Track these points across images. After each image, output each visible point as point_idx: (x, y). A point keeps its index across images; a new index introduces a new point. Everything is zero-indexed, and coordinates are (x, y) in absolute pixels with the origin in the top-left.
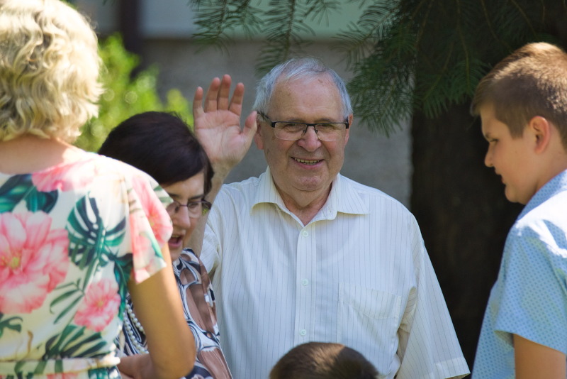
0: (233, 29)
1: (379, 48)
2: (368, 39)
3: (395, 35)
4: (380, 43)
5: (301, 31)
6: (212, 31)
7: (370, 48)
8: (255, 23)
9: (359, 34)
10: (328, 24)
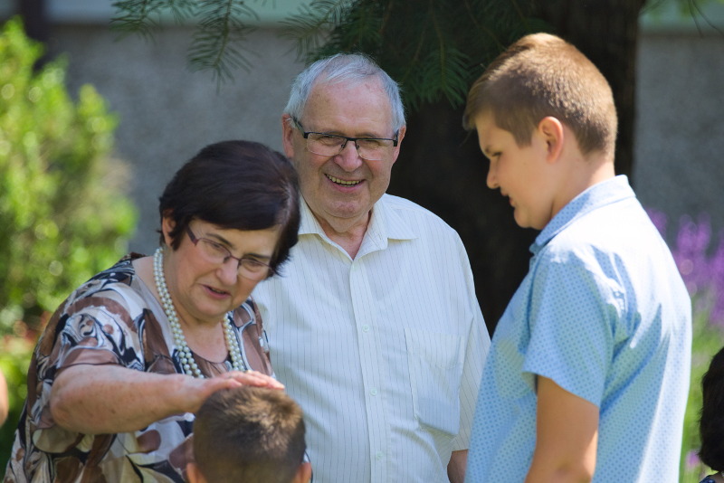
0: (159, 12)
1: (336, 35)
2: (323, 24)
3: (355, 19)
4: (338, 29)
5: (242, 15)
6: (134, 14)
7: (326, 35)
8: (186, 5)
9: (312, 18)
10: (274, 6)
